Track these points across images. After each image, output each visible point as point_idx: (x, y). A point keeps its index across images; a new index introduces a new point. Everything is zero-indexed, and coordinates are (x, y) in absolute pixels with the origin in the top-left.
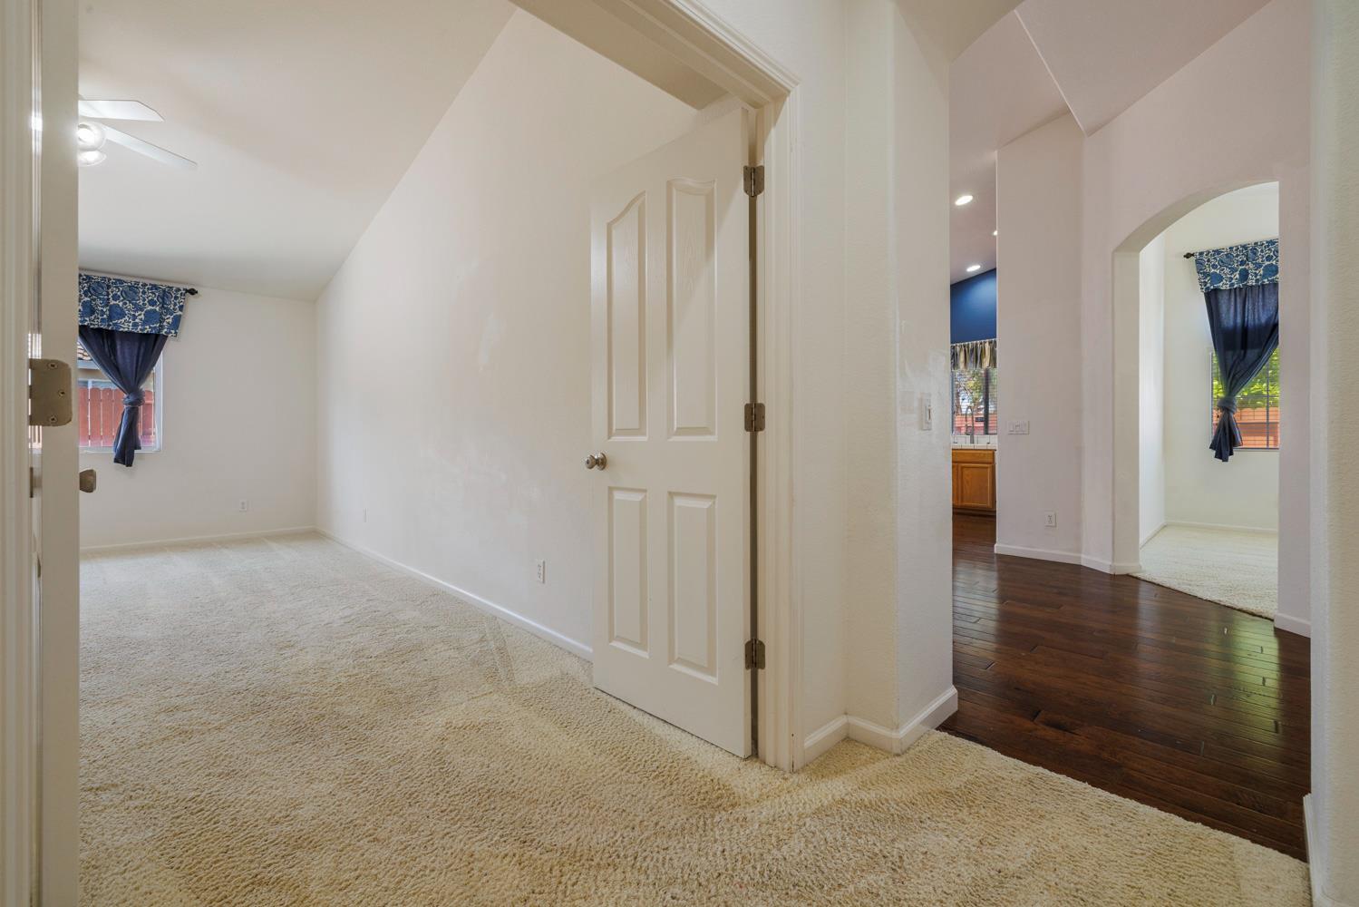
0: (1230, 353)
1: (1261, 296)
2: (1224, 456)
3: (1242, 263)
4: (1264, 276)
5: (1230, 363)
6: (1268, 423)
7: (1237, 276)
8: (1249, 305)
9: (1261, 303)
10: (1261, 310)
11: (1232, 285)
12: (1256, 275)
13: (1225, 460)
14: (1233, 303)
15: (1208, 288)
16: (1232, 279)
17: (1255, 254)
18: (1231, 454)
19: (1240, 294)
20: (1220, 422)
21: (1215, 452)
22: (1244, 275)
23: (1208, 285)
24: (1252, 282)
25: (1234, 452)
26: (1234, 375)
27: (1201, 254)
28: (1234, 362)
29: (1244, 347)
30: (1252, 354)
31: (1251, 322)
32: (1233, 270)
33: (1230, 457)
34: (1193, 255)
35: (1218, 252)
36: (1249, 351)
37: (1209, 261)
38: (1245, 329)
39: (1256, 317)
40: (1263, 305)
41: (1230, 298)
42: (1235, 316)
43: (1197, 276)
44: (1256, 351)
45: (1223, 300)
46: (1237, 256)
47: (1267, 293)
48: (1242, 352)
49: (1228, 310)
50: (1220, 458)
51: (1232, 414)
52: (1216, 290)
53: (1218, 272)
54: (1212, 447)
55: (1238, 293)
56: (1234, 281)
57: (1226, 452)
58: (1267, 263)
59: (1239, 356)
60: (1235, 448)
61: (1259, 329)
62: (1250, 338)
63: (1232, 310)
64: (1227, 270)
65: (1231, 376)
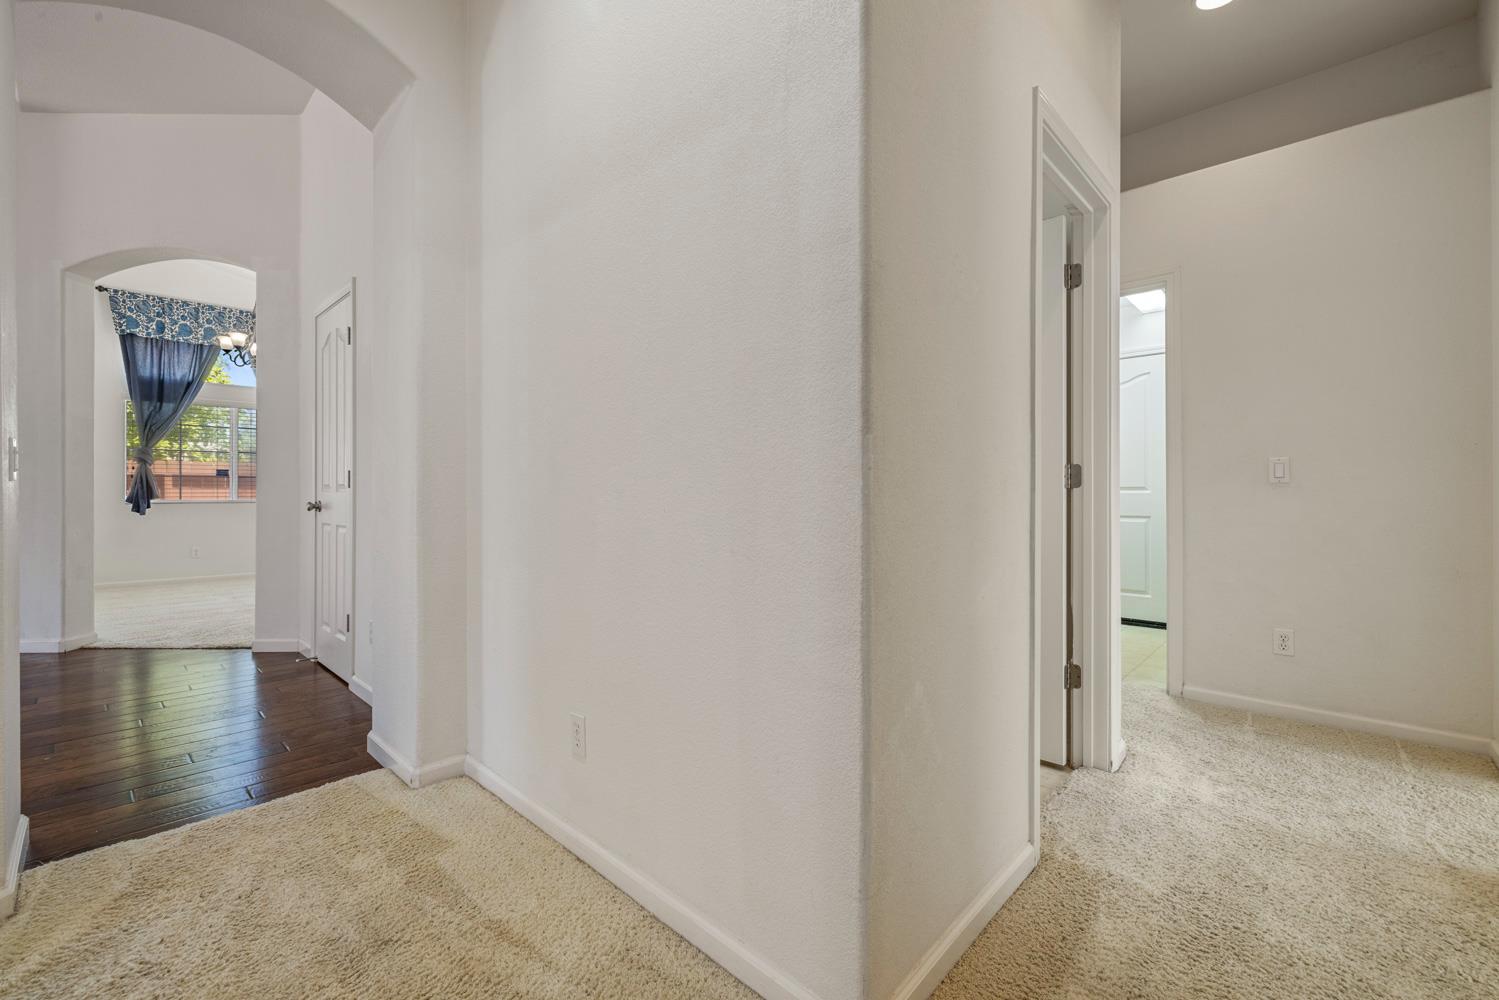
0: (146, 404)
1: (176, 353)
2: (141, 509)
3: (159, 315)
4: (179, 334)
5: (146, 413)
6: (181, 476)
7: (154, 327)
8: (165, 358)
9: (176, 360)
10: (176, 367)
11: (149, 334)
12: (172, 331)
13: (143, 513)
14: (149, 353)
15: (123, 331)
16: (148, 328)
17: (171, 310)
18: (149, 507)
19: (157, 346)
20: (137, 473)
21: (131, 505)
22: (161, 328)
23: (123, 328)
24: (168, 337)
25: (152, 505)
26: (151, 427)
27: (116, 291)
28: (150, 414)
29: (161, 399)
30: (168, 407)
31: (166, 377)
32: (150, 320)
33: (147, 511)
34: (106, 289)
35: (134, 295)
36: (164, 404)
37: (124, 301)
38: (161, 382)
39: (172, 371)
40: (178, 362)
41: (146, 348)
42: (152, 366)
43: (112, 315)
44: (172, 406)
45: (140, 347)
46: (154, 306)
47: (181, 352)
48: (158, 404)
49: (145, 359)
50: (138, 511)
51: (148, 466)
52: (132, 335)
53: (134, 316)
54: (129, 500)
55: (154, 344)
56: (150, 331)
57: (143, 505)
58: (182, 322)
59: (155, 407)
60: (152, 501)
61: (175, 384)
62: (166, 392)
63: (148, 360)
64: (143, 318)
65: (148, 427)
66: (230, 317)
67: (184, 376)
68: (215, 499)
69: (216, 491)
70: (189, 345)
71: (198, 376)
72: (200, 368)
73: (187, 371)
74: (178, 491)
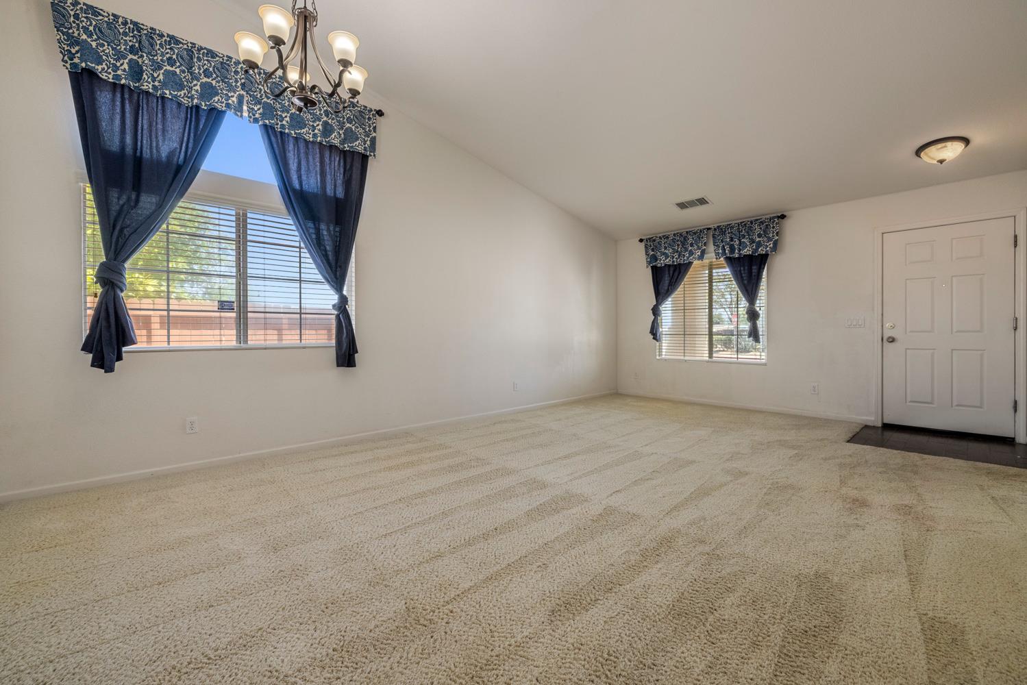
0: (114, 194)
1: (160, 115)
2: (107, 363)
3: (132, 50)
4: (164, 85)
5: (115, 208)
6: (169, 311)
7: (126, 66)
8: (144, 121)
9: (160, 126)
10: (160, 138)
11: (117, 77)
12: (154, 79)
13: (110, 369)
14: (118, 110)
15: (74, 65)
16: (116, 68)
17: (152, 45)
18: (119, 358)
19: (130, 102)
20: (100, 303)
21: (91, 356)
22: (136, 71)
23: (76, 60)
24: (147, 86)
25: (124, 355)
26: (122, 230)
28: (120, 210)
29: (137, 187)
30: (148, 201)
31: (146, 154)
32: (120, 56)
33: (117, 364)
36: (143, 196)
37: (76, 16)
38: (138, 161)
39: (154, 144)
40: (164, 130)
41: (113, 100)
42: (123, 133)
43: (57, 35)
44: (154, 199)
45: (104, 98)
46: (125, 34)
47: (168, 115)
48: (133, 197)
49: (112, 120)
50: (101, 367)
51: (118, 291)
52: (91, 73)
53: (94, 44)
54: (86, 347)
55: (126, 96)
56: (119, 72)
57: (109, 354)
58: (169, 68)
59: (129, 199)
60: (124, 349)
61: (157, 164)
62: (145, 175)
63: (117, 122)
64: (109, 50)
65: (118, 228)
66: (236, 72)
67: (171, 154)
68: (217, 345)
69: (217, 332)
70: (180, 105)
71: (192, 153)
72: (196, 142)
73: (175, 145)
74: (165, 332)
